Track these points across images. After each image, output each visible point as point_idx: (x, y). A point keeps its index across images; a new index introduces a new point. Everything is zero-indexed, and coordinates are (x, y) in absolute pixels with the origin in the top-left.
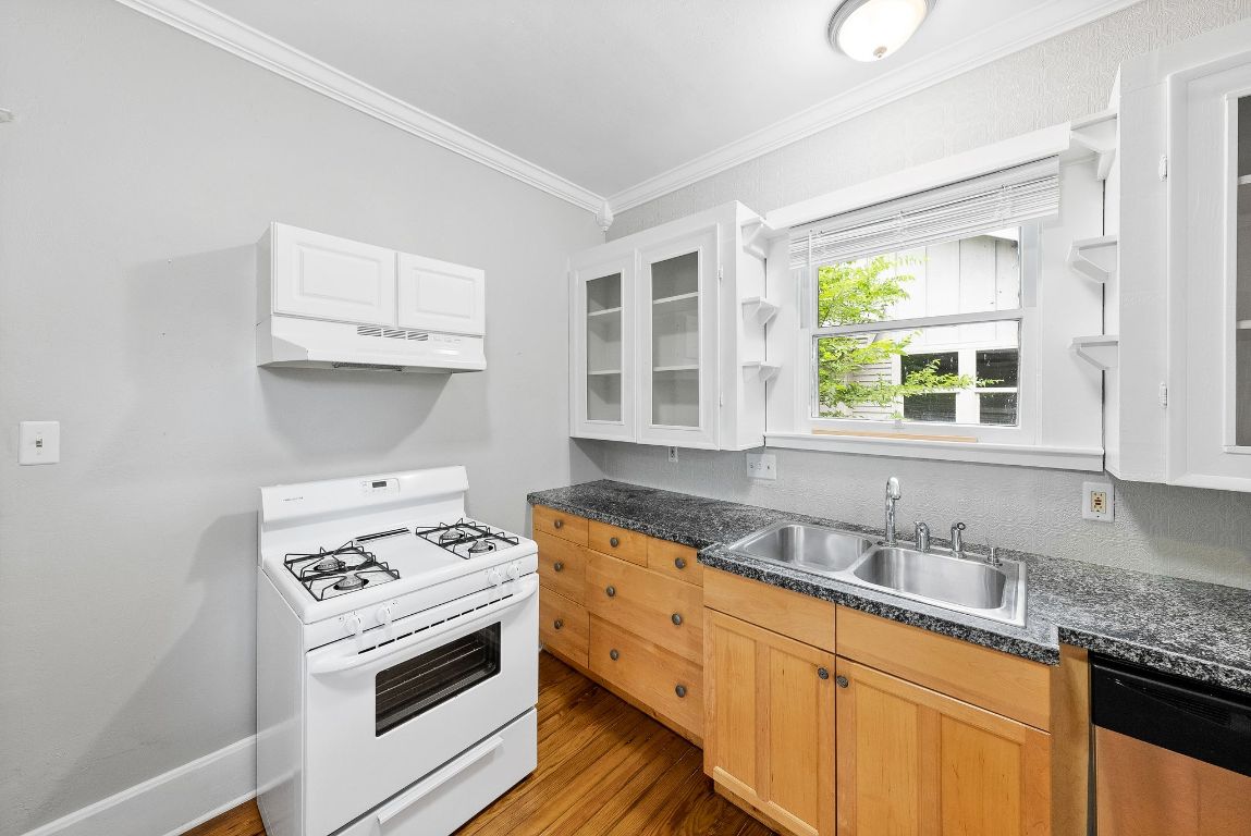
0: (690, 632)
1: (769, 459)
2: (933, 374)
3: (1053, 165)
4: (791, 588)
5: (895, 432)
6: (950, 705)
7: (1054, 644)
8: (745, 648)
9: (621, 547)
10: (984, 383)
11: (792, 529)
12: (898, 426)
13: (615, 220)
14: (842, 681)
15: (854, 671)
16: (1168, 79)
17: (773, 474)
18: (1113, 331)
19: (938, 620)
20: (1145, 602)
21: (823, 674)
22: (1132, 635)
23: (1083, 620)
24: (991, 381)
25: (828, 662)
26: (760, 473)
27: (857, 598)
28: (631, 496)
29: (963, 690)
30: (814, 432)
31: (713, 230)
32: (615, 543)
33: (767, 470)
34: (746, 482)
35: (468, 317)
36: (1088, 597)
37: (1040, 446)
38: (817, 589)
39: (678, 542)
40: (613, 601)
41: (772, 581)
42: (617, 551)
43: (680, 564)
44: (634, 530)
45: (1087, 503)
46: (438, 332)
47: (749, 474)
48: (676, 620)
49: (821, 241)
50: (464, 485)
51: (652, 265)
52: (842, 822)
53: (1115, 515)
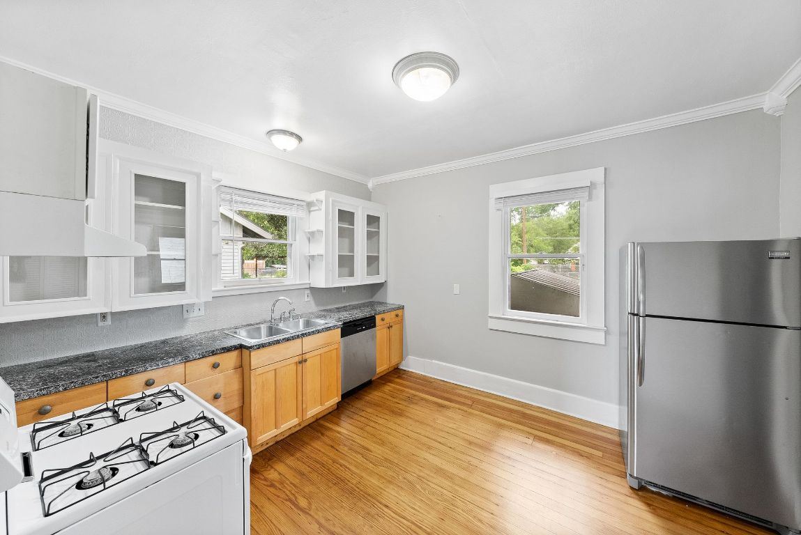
0: (225, 397)
1: (201, 304)
3: (304, 203)
14: (305, 361)
15: (307, 356)
16: (331, 198)
17: (202, 313)
18: (321, 252)
21: (299, 362)
25: (300, 358)
26: (194, 314)
27: (309, 332)
33: (198, 311)
37: (299, 283)
39: (215, 354)
43: (215, 366)
45: (306, 297)
47: (185, 317)
48: (216, 397)
49: (237, 198)
51: (135, 174)
52: (304, 406)
53: (310, 299)
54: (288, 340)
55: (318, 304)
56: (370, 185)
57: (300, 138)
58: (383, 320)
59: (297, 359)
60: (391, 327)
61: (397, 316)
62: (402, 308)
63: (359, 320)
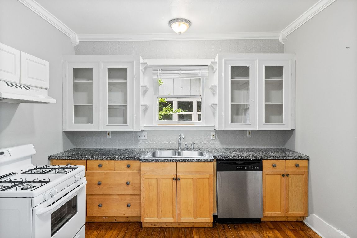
0: (133, 186)
1: (145, 133)
2: (170, 108)
3: (207, 67)
4: (167, 161)
5: (178, 124)
6: (198, 176)
7: (213, 158)
8: (154, 181)
9: (103, 167)
10: (183, 111)
11: (156, 152)
12: (178, 122)
13: (79, 43)
14: (179, 179)
15: (181, 176)
16: (223, 59)
17: (146, 138)
18: (216, 102)
19: (197, 159)
20: (221, 152)
21: (174, 179)
22: (221, 155)
23: (215, 155)
24: (185, 111)
25: (175, 176)
26: (142, 138)
27: (181, 159)
28: (96, 152)
29: (200, 172)
30: (158, 125)
31: (133, 62)
32: (100, 166)
33: (144, 137)
34: (137, 141)
35: (44, 81)
36: (214, 152)
37: (205, 125)
38: (173, 160)
39: (128, 160)
40: (101, 186)
41: (162, 161)
42: (101, 169)
43: (128, 166)
44: (110, 159)
45: (212, 136)
46: (33, 87)
47: (138, 139)
48: (128, 184)
49: (161, 71)
50: (34, 152)
51: (108, 68)
52: (178, 212)
53: (216, 138)
54: (165, 161)
55: (222, 143)
56: (280, 39)
57: (189, 22)
58: (274, 166)
59: (173, 176)
60: (288, 175)
61: (297, 166)
62: (308, 159)
63: (240, 160)
